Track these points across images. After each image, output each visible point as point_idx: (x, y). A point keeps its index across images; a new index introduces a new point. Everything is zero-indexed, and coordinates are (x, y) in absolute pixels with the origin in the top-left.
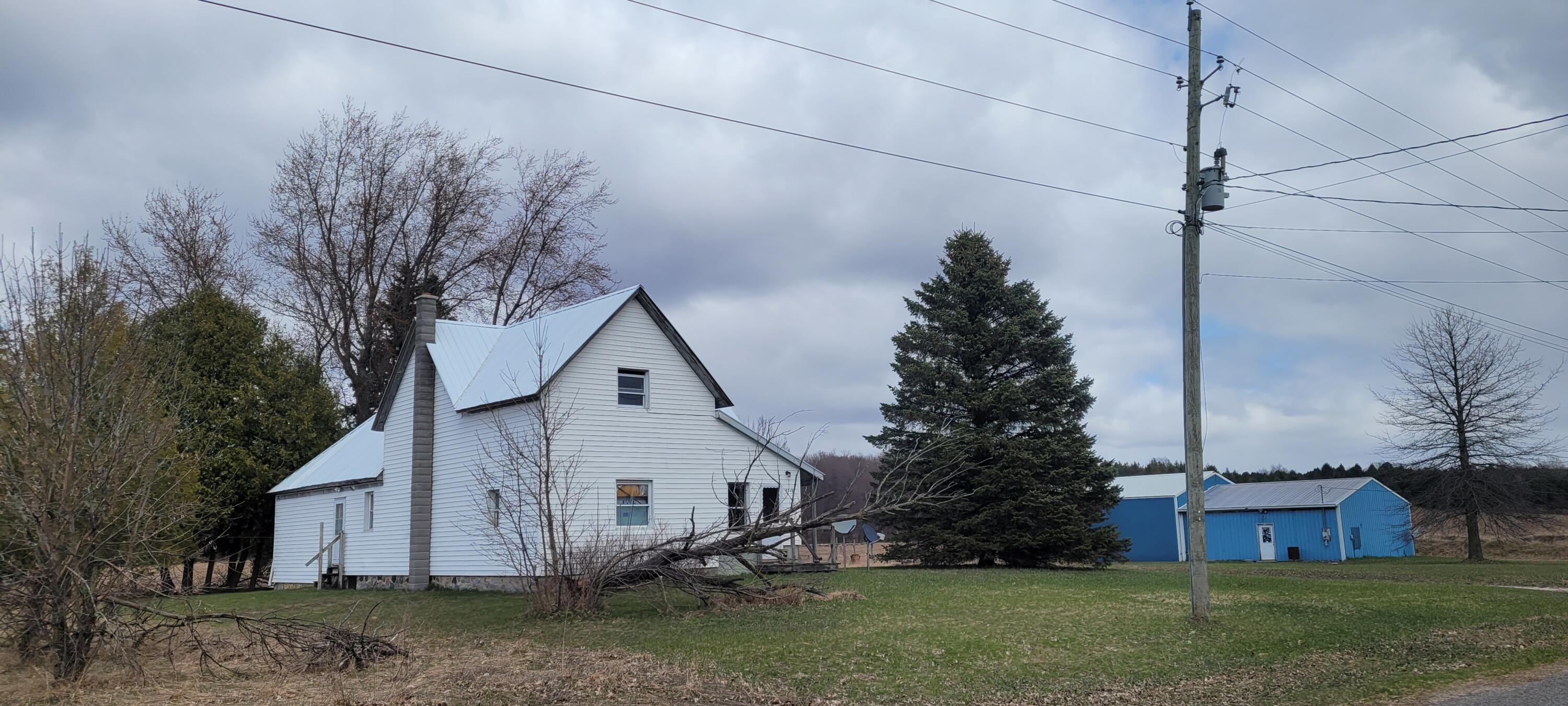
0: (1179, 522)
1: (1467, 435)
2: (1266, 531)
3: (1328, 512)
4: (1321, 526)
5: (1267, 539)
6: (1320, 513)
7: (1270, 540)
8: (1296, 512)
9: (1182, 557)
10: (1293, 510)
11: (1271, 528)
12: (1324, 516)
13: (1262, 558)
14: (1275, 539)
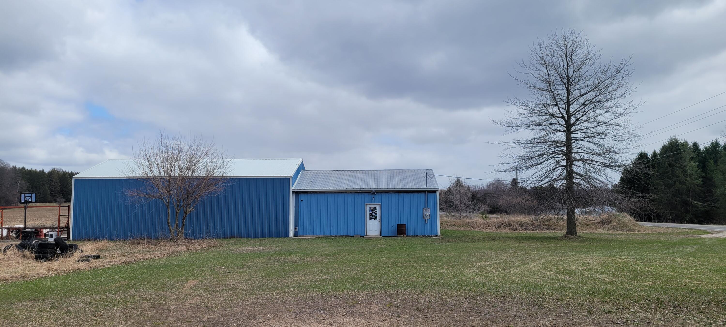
0: (292, 199)
1: (572, 136)
2: (373, 210)
3: (429, 195)
4: (423, 206)
5: (373, 217)
6: (423, 195)
7: (376, 218)
8: (402, 194)
9: (292, 233)
10: (400, 192)
11: (378, 207)
12: (426, 198)
13: (367, 234)
14: (381, 216)
